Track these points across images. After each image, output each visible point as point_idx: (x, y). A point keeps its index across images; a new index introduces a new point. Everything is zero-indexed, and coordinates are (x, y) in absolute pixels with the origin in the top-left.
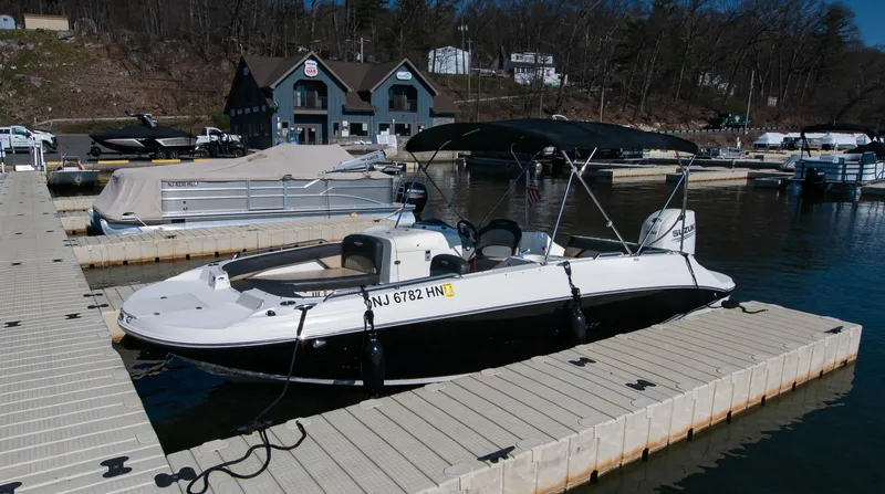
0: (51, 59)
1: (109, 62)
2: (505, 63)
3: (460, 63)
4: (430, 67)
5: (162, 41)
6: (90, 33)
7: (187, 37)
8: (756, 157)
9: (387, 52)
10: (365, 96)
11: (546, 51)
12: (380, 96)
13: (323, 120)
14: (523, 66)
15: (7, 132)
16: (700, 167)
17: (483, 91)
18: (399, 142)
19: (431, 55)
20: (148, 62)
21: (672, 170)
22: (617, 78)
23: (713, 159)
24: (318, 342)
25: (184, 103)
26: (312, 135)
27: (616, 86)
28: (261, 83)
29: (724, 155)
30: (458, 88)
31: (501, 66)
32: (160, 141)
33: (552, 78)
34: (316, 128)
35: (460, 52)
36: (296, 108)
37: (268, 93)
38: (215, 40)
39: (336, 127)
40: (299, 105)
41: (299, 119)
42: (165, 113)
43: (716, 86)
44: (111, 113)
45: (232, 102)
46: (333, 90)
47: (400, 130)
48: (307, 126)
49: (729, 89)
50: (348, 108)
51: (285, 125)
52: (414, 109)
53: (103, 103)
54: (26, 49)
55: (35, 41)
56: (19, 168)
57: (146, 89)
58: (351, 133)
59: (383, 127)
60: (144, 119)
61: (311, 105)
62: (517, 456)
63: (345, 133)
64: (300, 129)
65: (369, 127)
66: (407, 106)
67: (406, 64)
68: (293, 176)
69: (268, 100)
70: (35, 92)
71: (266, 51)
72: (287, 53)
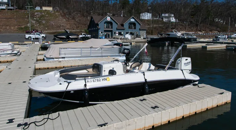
0: (48, 17)
1: (61, 17)
2: (161, 16)
3: (149, 16)
4: (141, 18)
5: (74, 12)
6: (57, 11)
7: (80, 11)
8: (231, 41)
9: (130, 14)
10: (122, 25)
11: (172, 13)
12: (126, 25)
13: (111, 31)
14: (166, 17)
15: (35, 34)
16: (213, 44)
17: (155, 23)
18: (131, 37)
19: (141, 15)
20: (70, 17)
21: (204, 45)
22: (192, 20)
23: (218, 41)
24: (72, 92)
25: (78, 27)
26: (109, 35)
27: (191, 22)
28: (96, 22)
29: (221, 41)
30: (148, 23)
31: (160, 17)
32: (70, 37)
33: (173, 20)
34: (110, 33)
35: (149, 14)
36: (105, 28)
37: (98, 25)
38: (87, 12)
39: (115, 33)
40: (105, 27)
41: (105, 31)
42: (74, 30)
43: (220, 21)
44: (61, 30)
45: (89, 27)
46: (114, 24)
47: (132, 34)
48: (107, 33)
49: (223, 22)
50: (118, 28)
51: (102, 33)
52: (135, 28)
53: (59, 27)
54: (42, 14)
55: (44, 13)
56: (35, 43)
57: (69, 24)
58: (119, 34)
59: (127, 33)
60: (67, 31)
61: (109, 28)
62: (109, 126)
63: (117, 35)
64: (106, 34)
65: (123, 33)
66: (133, 28)
67: (133, 17)
68: (93, 47)
69: (98, 26)
70: (43, 24)
71: (99, 14)
72: (104, 15)
